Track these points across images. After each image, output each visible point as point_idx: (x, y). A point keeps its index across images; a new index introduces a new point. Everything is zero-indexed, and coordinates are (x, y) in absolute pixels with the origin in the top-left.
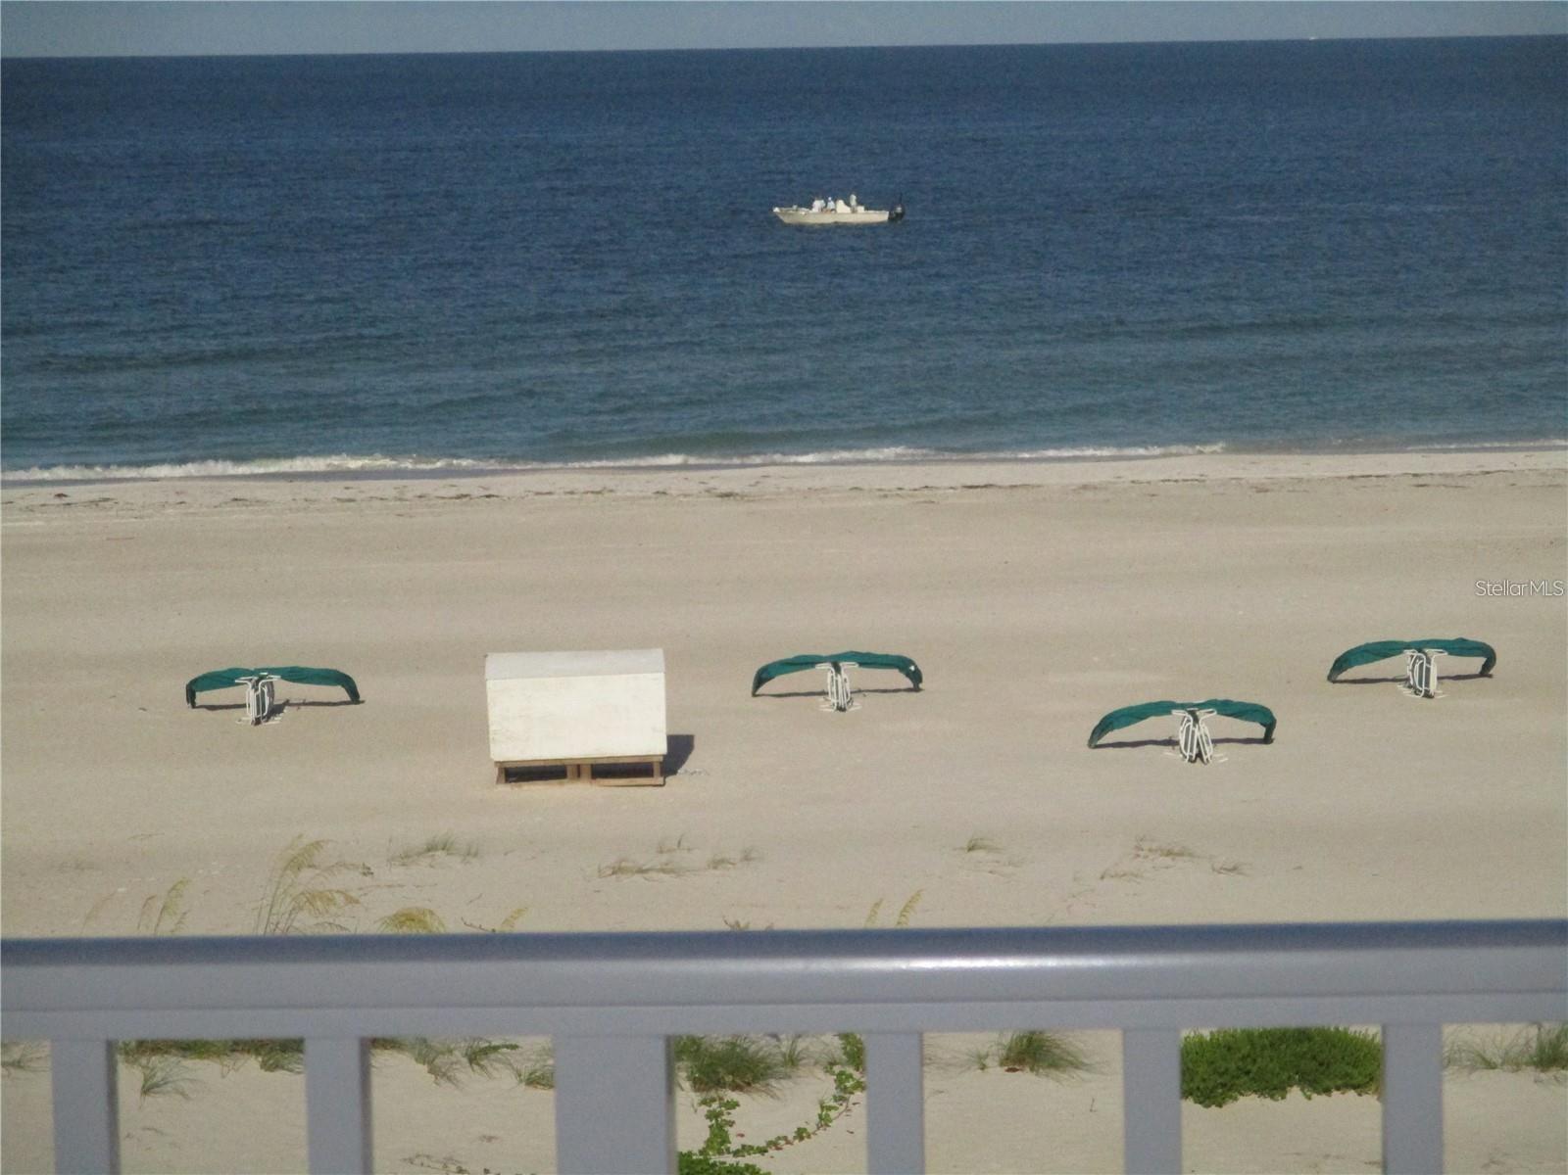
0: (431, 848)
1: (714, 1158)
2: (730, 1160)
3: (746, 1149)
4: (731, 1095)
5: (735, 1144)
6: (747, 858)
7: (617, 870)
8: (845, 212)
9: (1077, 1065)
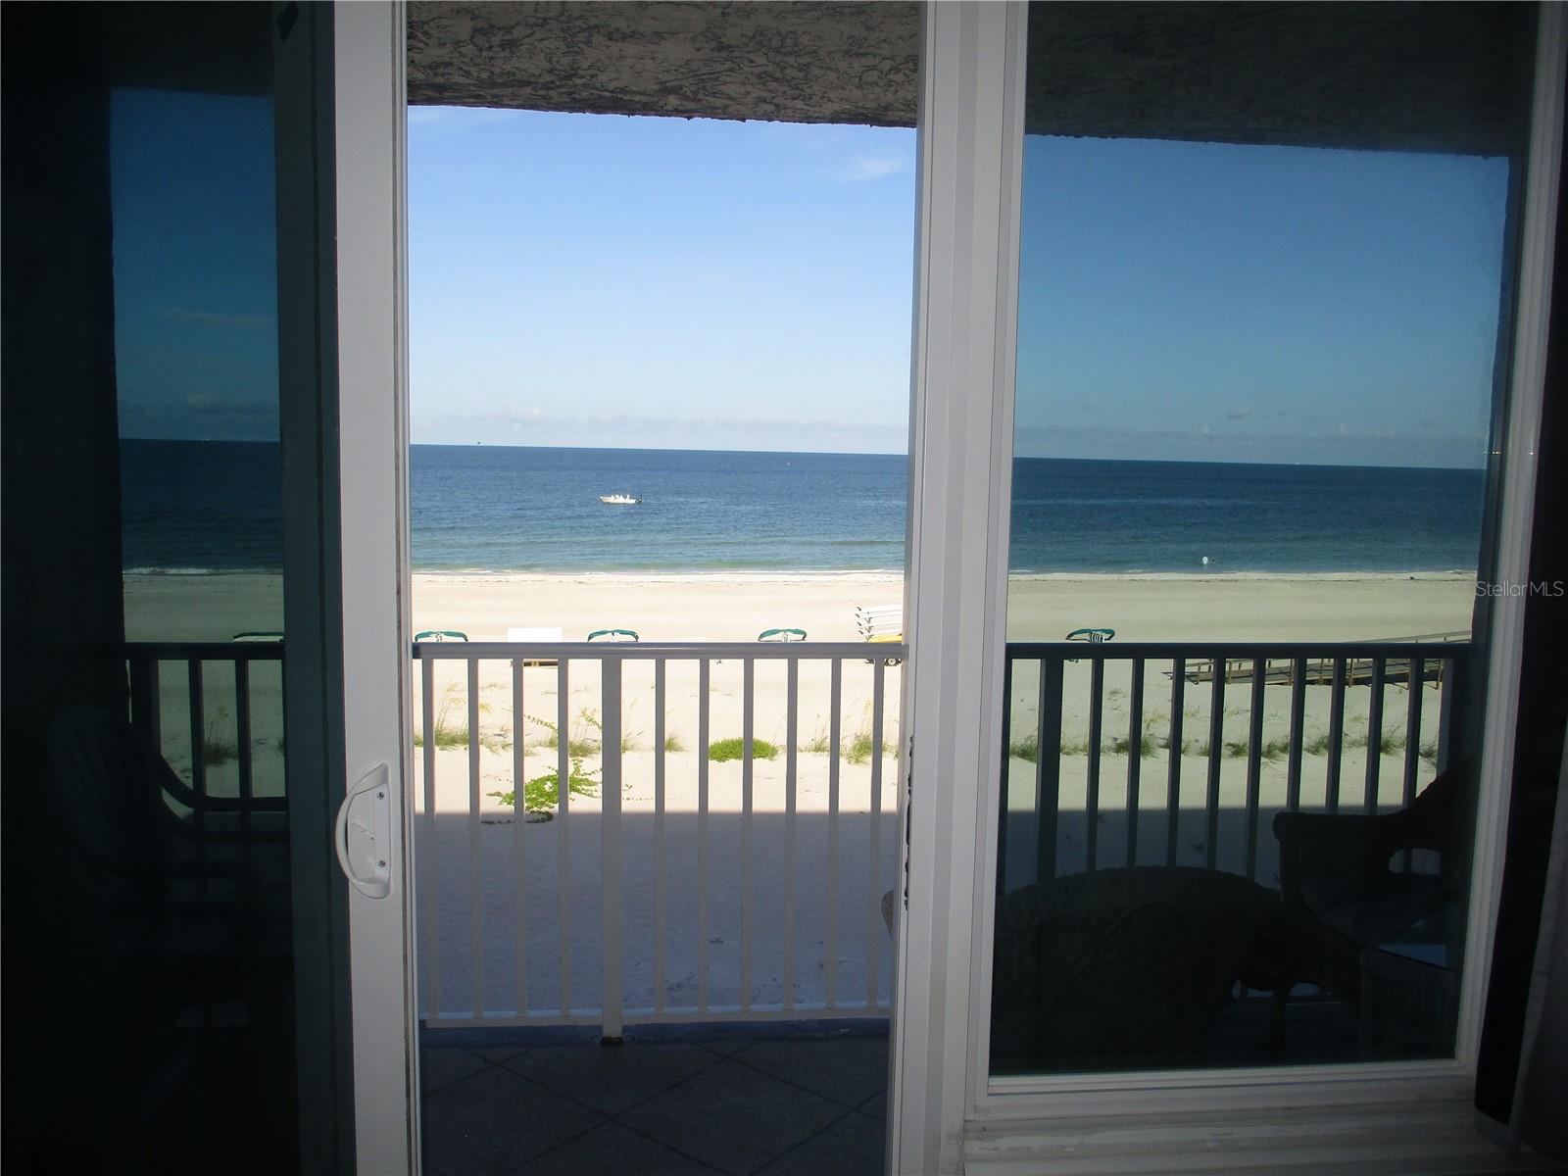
0: (491, 686)
1: (576, 776)
2: (581, 777)
3: (586, 774)
4: (581, 758)
5: (582, 773)
6: (586, 689)
7: (547, 693)
8: (620, 500)
9: (683, 750)
